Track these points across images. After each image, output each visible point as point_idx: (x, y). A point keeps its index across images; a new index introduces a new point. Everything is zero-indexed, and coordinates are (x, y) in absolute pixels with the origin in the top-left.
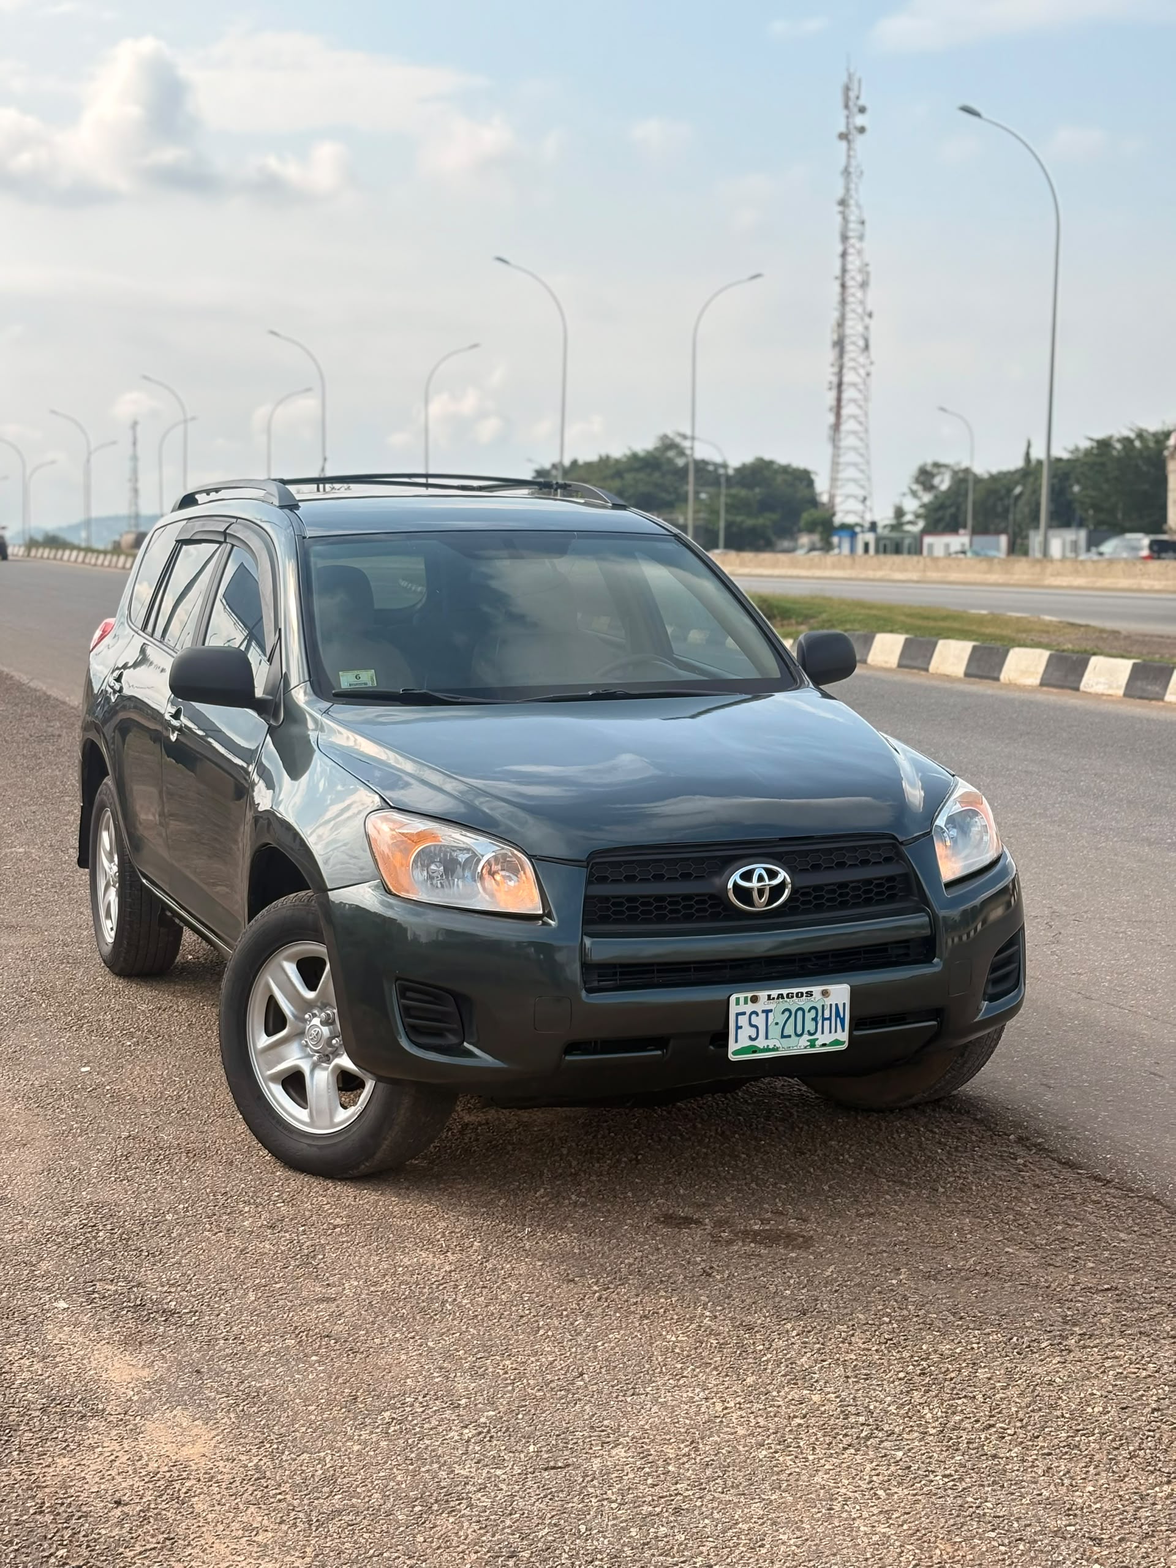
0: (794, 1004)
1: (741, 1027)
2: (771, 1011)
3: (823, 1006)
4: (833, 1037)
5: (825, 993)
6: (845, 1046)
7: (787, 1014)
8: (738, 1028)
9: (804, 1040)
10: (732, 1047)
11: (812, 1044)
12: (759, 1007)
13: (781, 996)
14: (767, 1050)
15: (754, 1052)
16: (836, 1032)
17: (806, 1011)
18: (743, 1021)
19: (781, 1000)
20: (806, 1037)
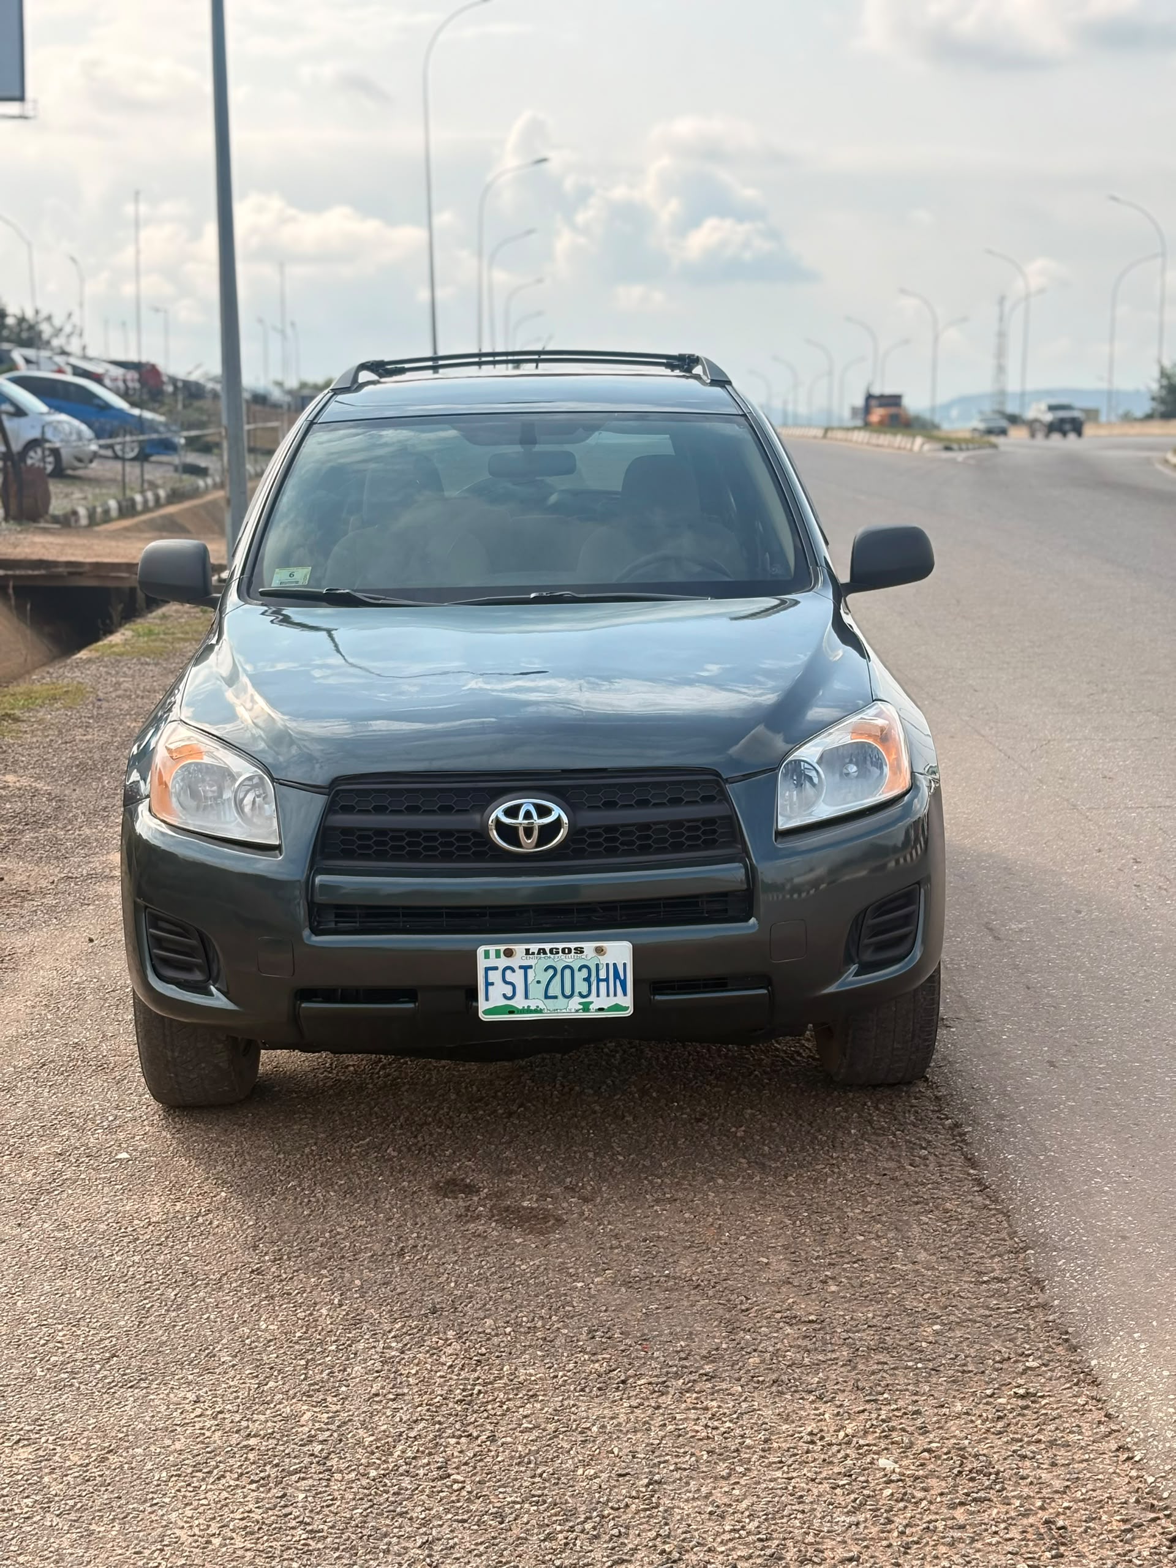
0: (560, 961)
1: (492, 984)
2: (530, 967)
3: (597, 965)
4: (612, 1001)
5: (600, 951)
6: (630, 1012)
7: (551, 972)
8: (488, 984)
9: (575, 1003)
10: (483, 1005)
11: (586, 1007)
12: (515, 962)
13: (542, 951)
14: (528, 1011)
15: (511, 1012)
16: (615, 995)
17: (576, 969)
18: (495, 976)
19: (542, 956)
20: (577, 999)
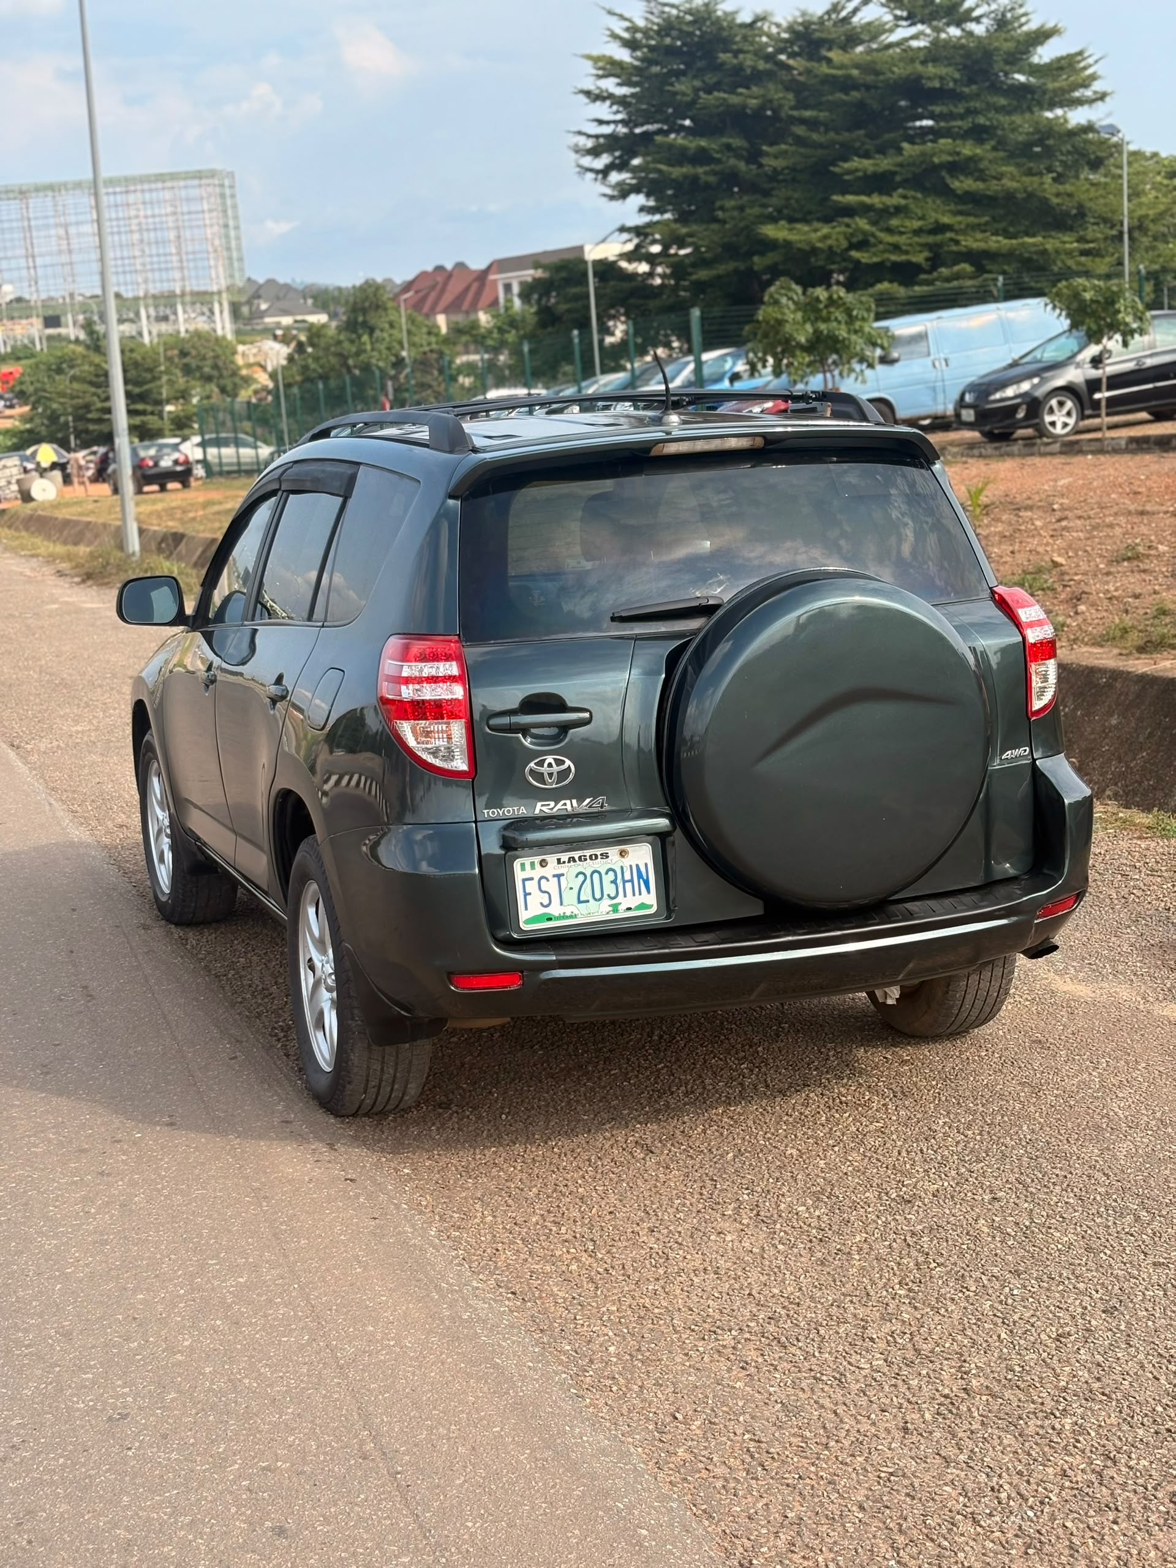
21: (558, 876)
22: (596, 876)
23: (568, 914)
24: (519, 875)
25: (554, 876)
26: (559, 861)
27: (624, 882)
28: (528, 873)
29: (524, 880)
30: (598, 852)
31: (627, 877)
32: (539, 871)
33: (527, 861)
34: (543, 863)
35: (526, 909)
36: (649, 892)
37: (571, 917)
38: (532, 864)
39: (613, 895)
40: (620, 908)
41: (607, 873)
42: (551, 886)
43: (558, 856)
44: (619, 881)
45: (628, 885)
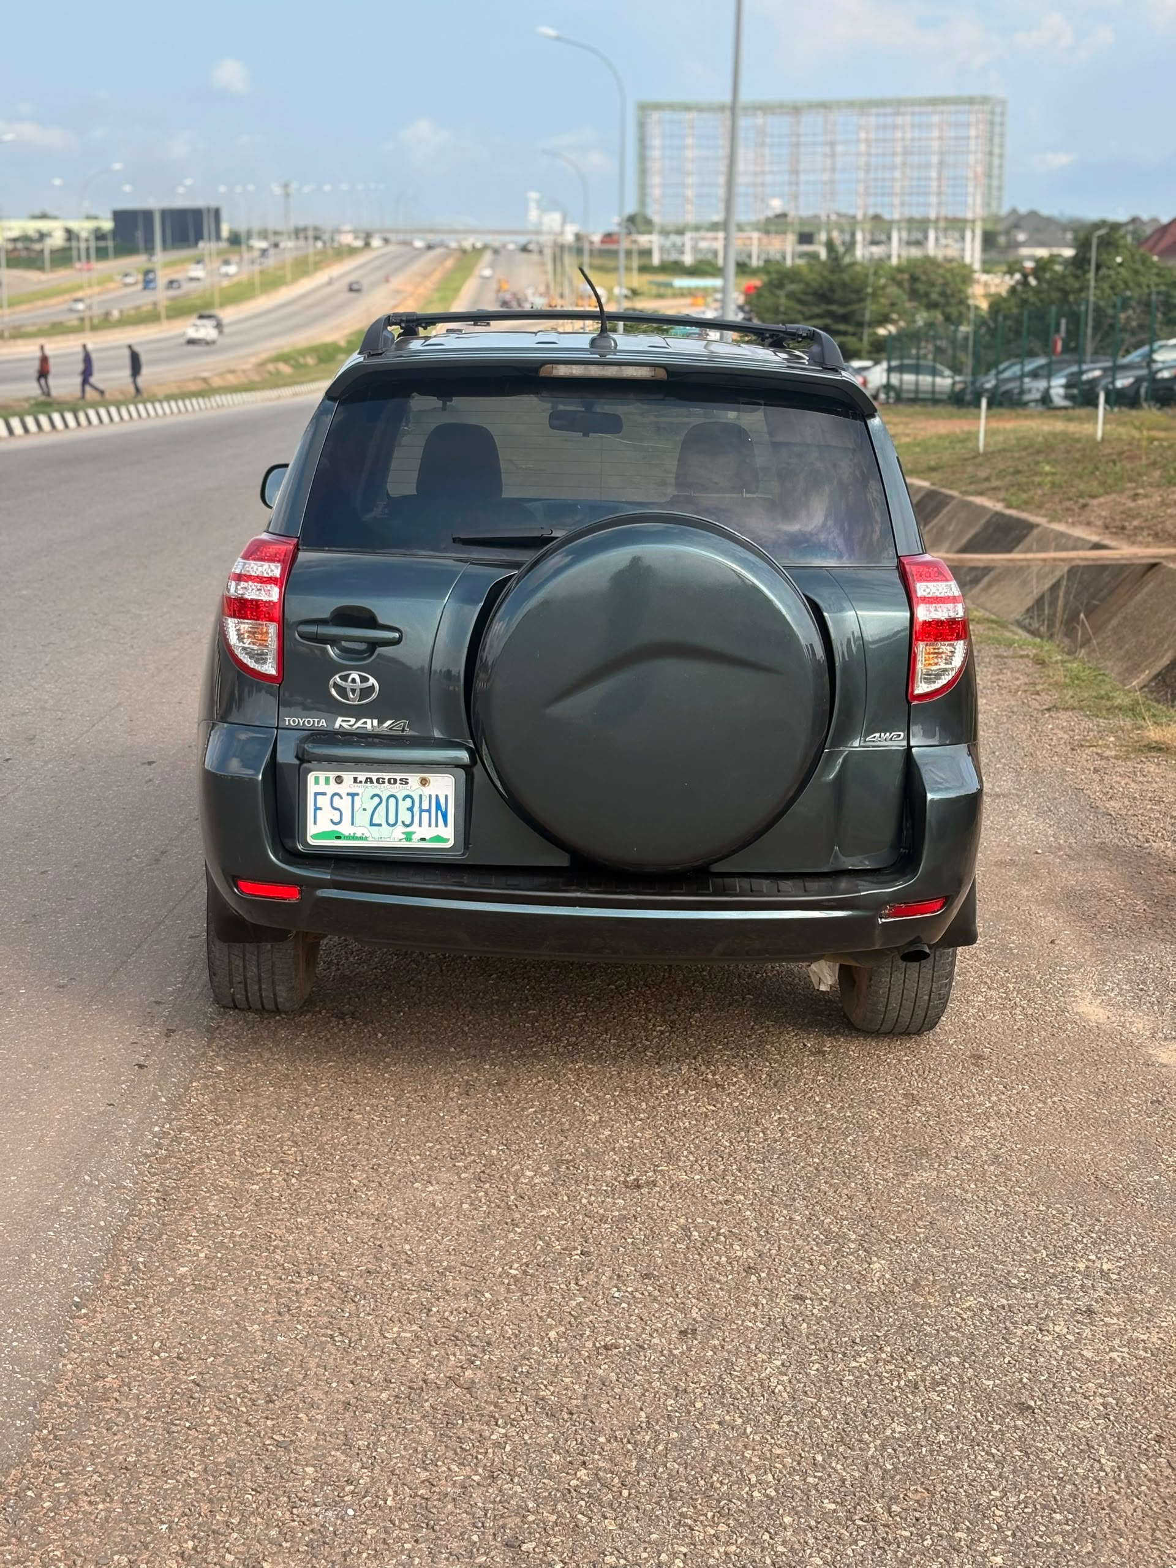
21: (353, 795)
22: (392, 801)
23: (359, 835)
24: (312, 788)
25: (348, 794)
26: (355, 779)
27: (421, 811)
28: (321, 788)
29: (316, 794)
30: (398, 776)
31: (425, 806)
32: (333, 788)
33: (322, 775)
34: (339, 781)
35: (315, 823)
36: (446, 824)
37: (361, 838)
38: (327, 779)
39: (408, 822)
40: (414, 837)
41: (404, 799)
42: (344, 804)
43: (355, 774)
44: (416, 809)
45: (425, 815)
